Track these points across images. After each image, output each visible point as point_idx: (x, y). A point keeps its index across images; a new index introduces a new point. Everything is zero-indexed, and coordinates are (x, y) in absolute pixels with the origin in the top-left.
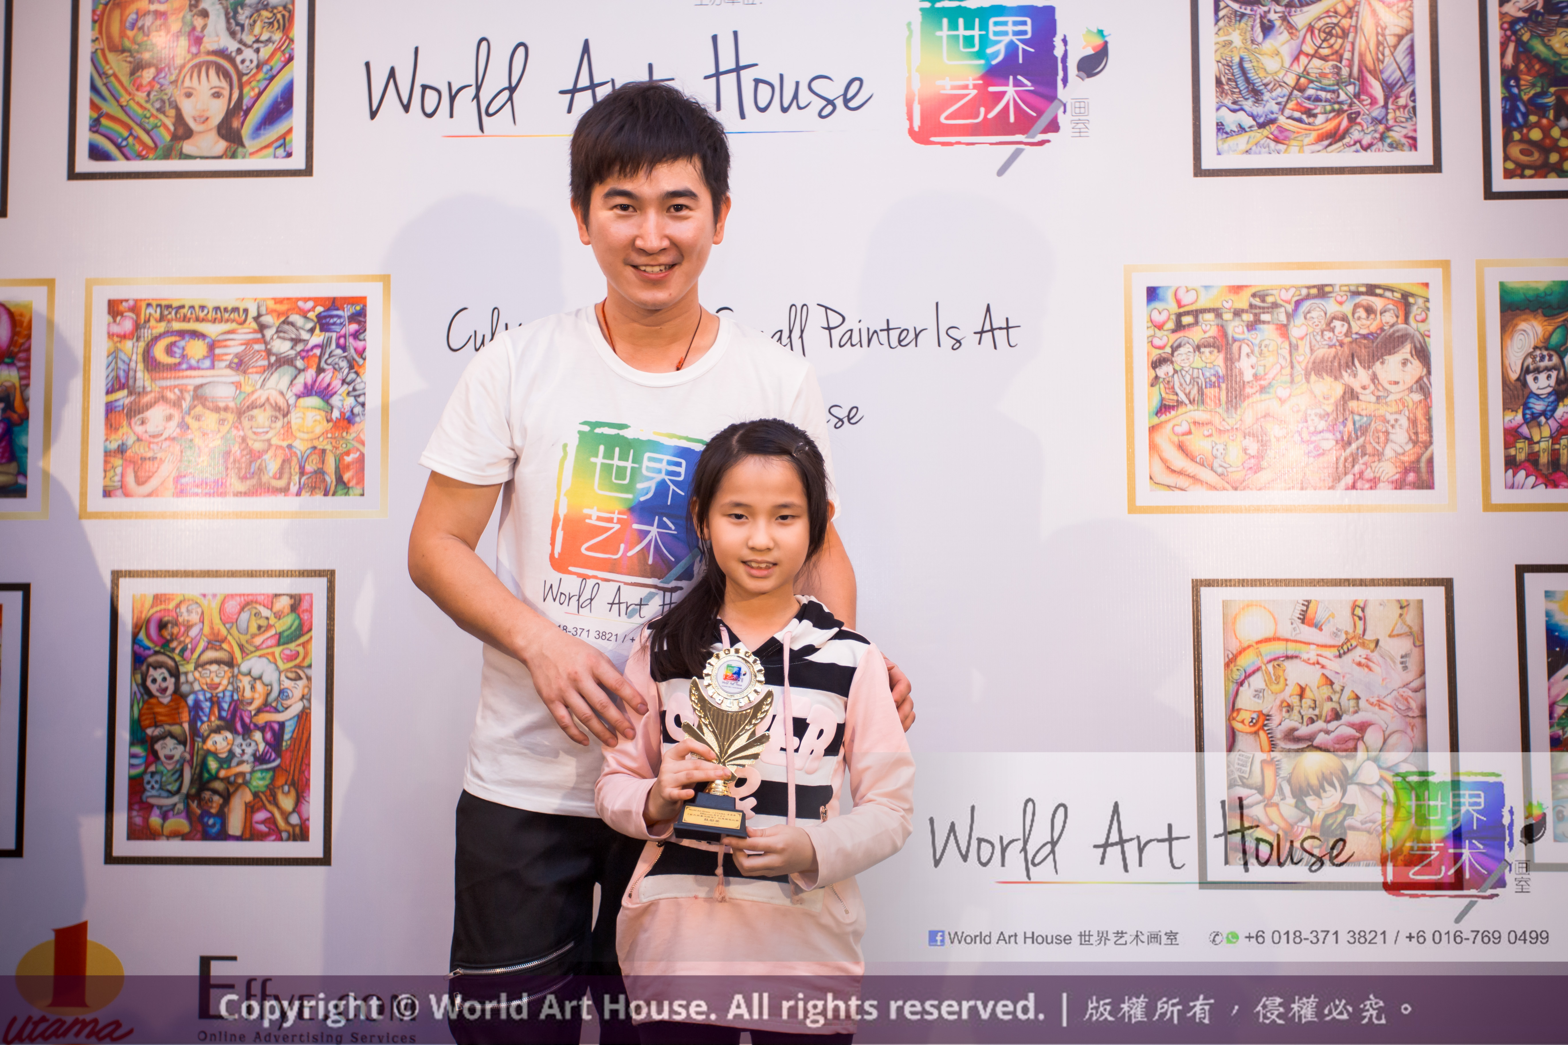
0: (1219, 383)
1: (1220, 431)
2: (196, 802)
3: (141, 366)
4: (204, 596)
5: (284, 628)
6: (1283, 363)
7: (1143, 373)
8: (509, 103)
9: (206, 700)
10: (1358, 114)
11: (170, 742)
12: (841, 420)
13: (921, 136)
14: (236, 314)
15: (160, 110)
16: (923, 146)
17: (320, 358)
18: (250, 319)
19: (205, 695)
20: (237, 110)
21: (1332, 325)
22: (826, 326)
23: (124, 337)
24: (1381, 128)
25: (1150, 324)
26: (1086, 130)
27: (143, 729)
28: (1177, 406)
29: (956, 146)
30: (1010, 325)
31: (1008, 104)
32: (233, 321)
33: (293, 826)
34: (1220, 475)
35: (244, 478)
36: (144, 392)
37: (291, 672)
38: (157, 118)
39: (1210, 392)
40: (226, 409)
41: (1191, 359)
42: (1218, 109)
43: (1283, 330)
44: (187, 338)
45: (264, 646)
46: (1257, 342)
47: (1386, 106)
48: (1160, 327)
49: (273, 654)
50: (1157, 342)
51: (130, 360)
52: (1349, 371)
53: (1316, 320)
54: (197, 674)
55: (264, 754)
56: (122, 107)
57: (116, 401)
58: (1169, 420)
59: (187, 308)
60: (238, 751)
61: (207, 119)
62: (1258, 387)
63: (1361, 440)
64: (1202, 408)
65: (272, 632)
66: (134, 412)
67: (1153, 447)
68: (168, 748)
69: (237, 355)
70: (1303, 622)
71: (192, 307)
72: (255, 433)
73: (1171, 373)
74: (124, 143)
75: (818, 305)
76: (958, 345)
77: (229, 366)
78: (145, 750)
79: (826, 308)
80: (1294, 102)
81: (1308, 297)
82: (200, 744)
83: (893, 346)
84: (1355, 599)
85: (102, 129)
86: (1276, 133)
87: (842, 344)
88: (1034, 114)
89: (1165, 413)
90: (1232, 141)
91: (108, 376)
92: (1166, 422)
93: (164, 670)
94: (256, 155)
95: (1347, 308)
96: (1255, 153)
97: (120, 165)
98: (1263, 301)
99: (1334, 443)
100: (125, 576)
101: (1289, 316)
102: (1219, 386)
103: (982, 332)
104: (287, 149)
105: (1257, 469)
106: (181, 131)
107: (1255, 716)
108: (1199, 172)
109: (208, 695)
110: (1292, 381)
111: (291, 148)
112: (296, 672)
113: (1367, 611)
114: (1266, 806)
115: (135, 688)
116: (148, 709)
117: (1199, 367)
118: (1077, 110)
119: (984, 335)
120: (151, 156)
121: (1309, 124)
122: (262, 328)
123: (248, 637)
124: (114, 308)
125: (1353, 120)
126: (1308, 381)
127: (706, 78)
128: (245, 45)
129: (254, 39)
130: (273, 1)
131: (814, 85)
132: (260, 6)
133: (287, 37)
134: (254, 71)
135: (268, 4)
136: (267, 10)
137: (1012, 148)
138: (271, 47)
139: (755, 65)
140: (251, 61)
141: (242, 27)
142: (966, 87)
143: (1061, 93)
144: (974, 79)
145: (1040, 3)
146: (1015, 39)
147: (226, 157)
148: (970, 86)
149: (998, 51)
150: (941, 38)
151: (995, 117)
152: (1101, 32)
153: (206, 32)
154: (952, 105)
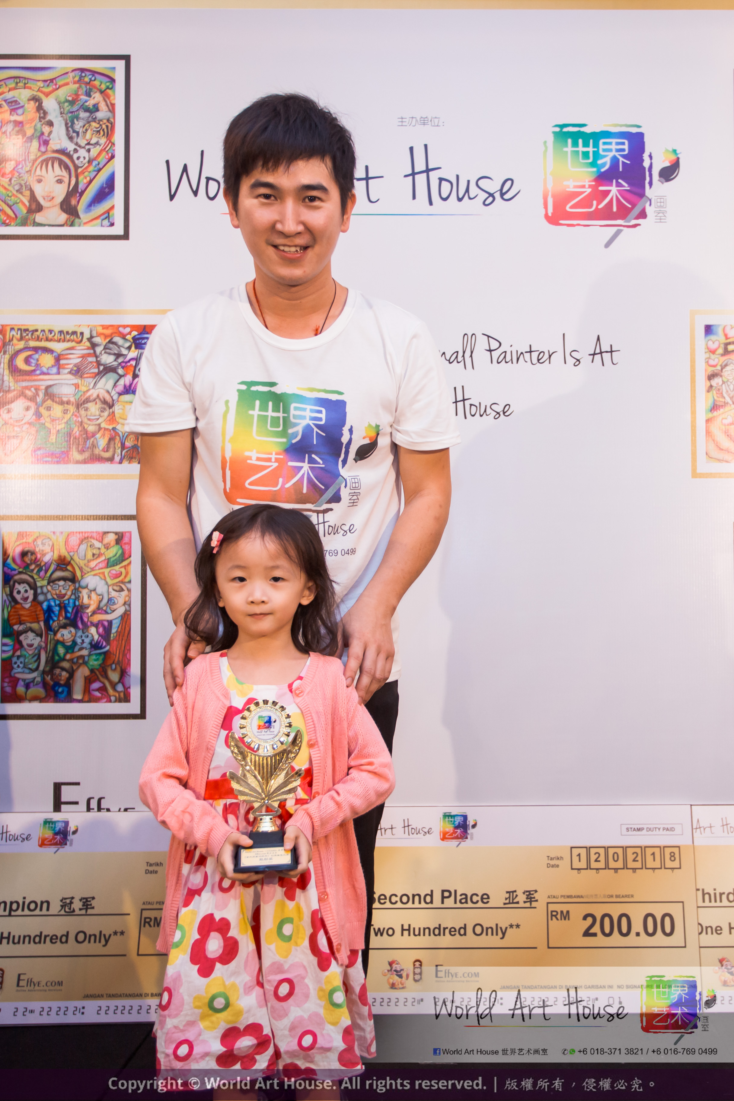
2: (50, 676)
3: (7, 372)
5: (111, 555)
9: (56, 605)
11: (31, 635)
12: (498, 413)
13: (553, 220)
14: (75, 336)
15: (19, 191)
16: (554, 226)
17: (135, 367)
18: (85, 340)
19: (55, 602)
20: (75, 192)
22: (488, 349)
25: (707, 350)
26: (665, 218)
27: (11, 626)
28: (725, 405)
29: (577, 227)
30: (613, 350)
31: (612, 199)
32: (73, 341)
33: (119, 692)
35: (82, 451)
36: (9, 390)
37: (117, 586)
38: (16, 196)
40: (68, 403)
44: (40, 353)
45: (97, 568)
48: (713, 351)
49: (103, 573)
50: (712, 362)
54: (49, 587)
55: (98, 643)
58: (719, 415)
59: (40, 331)
60: (79, 641)
61: (53, 198)
65: (103, 558)
66: (2, 404)
67: (709, 432)
68: (29, 639)
69: (75, 365)
71: (43, 331)
72: (89, 420)
73: (720, 383)
75: (483, 334)
76: (578, 363)
77: (70, 373)
78: (13, 640)
79: (489, 337)
82: (52, 636)
83: (534, 363)
87: (499, 361)
88: (630, 206)
89: (717, 410)
92: (717, 416)
93: (26, 585)
94: (88, 225)
103: (594, 354)
104: (110, 220)
106: (34, 207)
109: (58, 602)
111: (114, 220)
112: (120, 586)
116: (15, 611)
118: (659, 204)
119: (596, 356)
120: (13, 224)
122: (94, 346)
123: (86, 561)
127: (406, 176)
128: (80, 146)
129: (86, 142)
130: (99, 115)
131: (480, 183)
132: (90, 119)
133: (110, 141)
134: (87, 165)
135: (96, 118)
136: (95, 122)
137: (615, 229)
138: (98, 149)
139: (440, 168)
140: (84, 158)
141: (78, 133)
142: (583, 187)
143: (649, 192)
144: (590, 182)
145: (634, 130)
146: (617, 154)
147: (67, 226)
148: (587, 186)
149: (606, 162)
150: (567, 152)
151: (604, 208)
152: (675, 151)
153: (51, 136)
154: (574, 199)
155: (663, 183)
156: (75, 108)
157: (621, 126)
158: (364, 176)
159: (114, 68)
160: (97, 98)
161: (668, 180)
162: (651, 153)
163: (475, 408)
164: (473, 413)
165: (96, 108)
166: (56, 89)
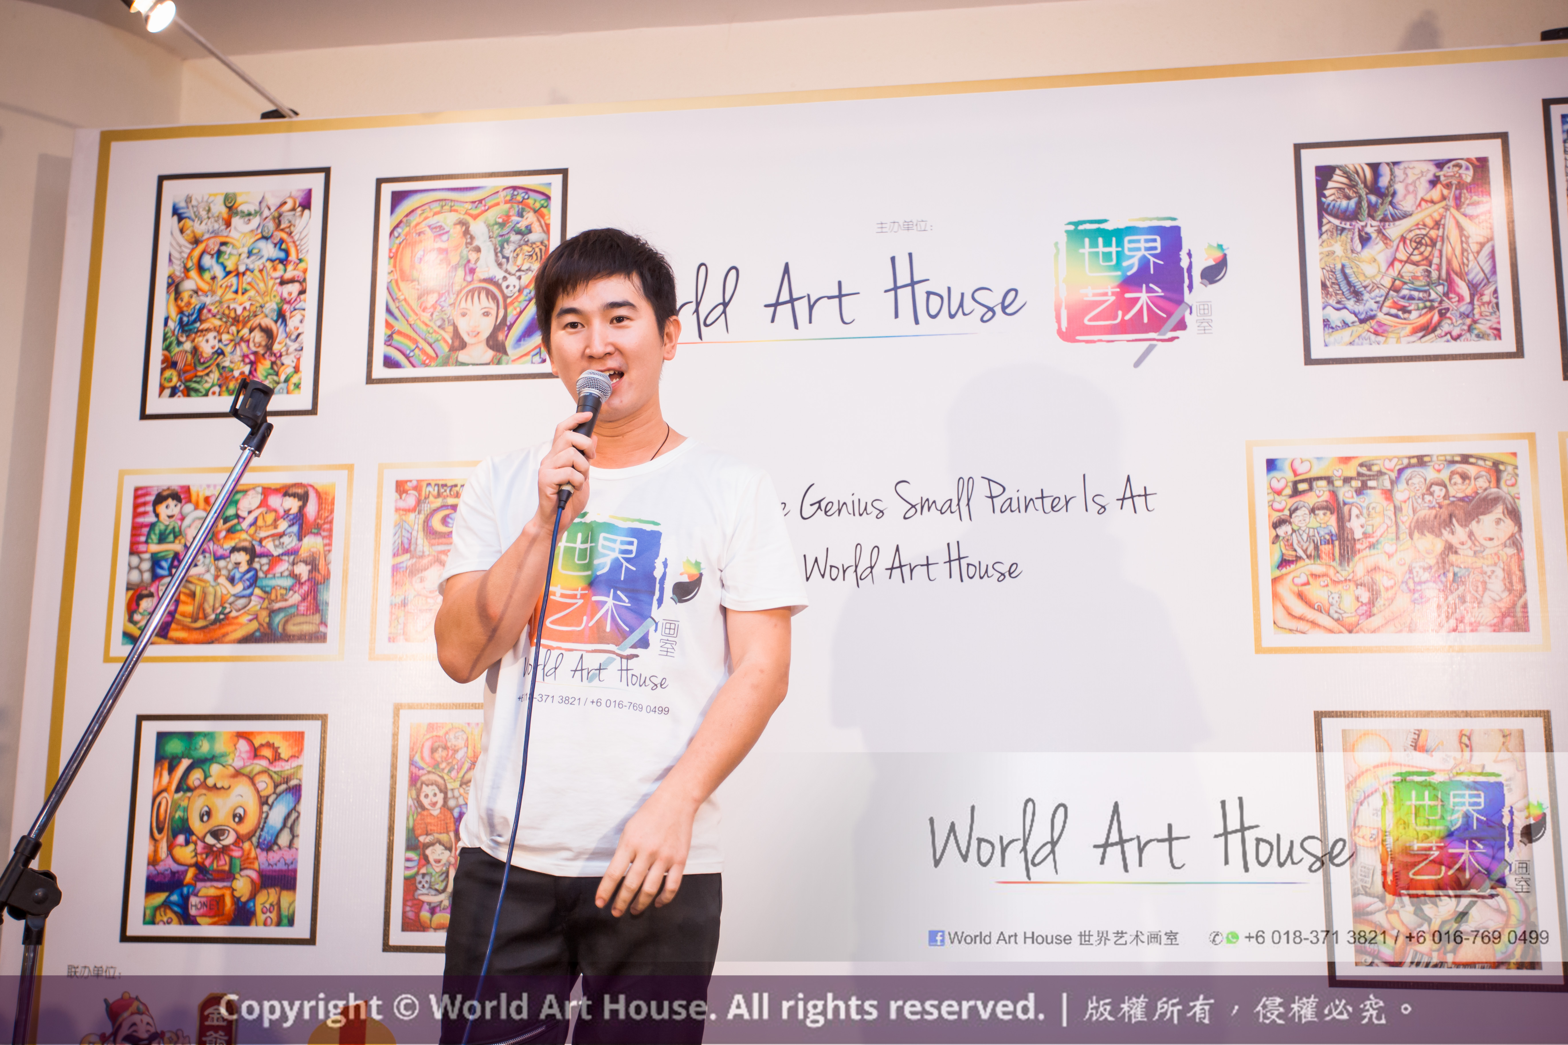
0: (1332, 541)
1: (1336, 583)
3: (421, 535)
4: (469, 724)
6: (1389, 523)
7: (1265, 532)
8: (723, 315)
10: (1448, 310)
11: (439, 848)
12: (1003, 574)
13: (1068, 336)
16: (1070, 344)
20: (503, 326)
21: (1432, 490)
22: (989, 495)
23: (408, 511)
24: (1468, 321)
25: (1270, 491)
26: (1210, 328)
27: (417, 838)
28: (1296, 561)
29: (1098, 343)
30: (1148, 493)
31: (1142, 308)
34: (1337, 620)
36: (423, 556)
38: (438, 333)
39: (1325, 548)
41: (1307, 520)
42: (1324, 308)
43: (1388, 494)
46: (1365, 505)
47: (1472, 302)
48: (1279, 493)
50: (1277, 506)
51: (413, 529)
52: (1448, 529)
53: (1417, 486)
54: (462, 790)
56: (410, 325)
57: (400, 563)
58: (1289, 573)
61: (478, 333)
62: (1368, 544)
63: (1461, 588)
64: (1319, 562)
67: (1276, 596)
68: (436, 853)
70: (1415, 749)
73: (1290, 532)
74: (412, 354)
75: (982, 477)
76: (1103, 510)
78: (419, 855)
79: (989, 480)
80: (1391, 301)
81: (1409, 466)
83: (1046, 511)
84: (1462, 728)
85: (394, 343)
86: (1376, 327)
87: (1003, 509)
88: (1165, 316)
89: (1285, 566)
90: (1337, 335)
91: (394, 542)
92: (1286, 574)
93: (434, 787)
95: (1444, 475)
96: (1358, 344)
97: (408, 372)
98: (1370, 469)
99: (1437, 591)
100: (405, 709)
101: (1393, 483)
102: (1333, 543)
103: (1123, 499)
105: (1370, 615)
106: (457, 344)
107: (1375, 832)
108: (1309, 361)
110: (1398, 538)
113: (1473, 738)
114: (1387, 913)
115: (411, 802)
116: (421, 819)
117: (1315, 526)
118: (1202, 312)
119: (1125, 501)
120: (433, 364)
121: (1405, 319)
124: (401, 487)
125: (1443, 314)
126: (1411, 538)
127: (886, 291)
128: (509, 274)
129: (517, 269)
130: (532, 237)
131: (976, 296)
132: (522, 242)
134: (517, 294)
135: (528, 241)
136: (527, 245)
137: (1146, 344)
139: (928, 280)
140: (514, 286)
141: (508, 259)
142: (1106, 294)
143: (1188, 297)
144: (1112, 288)
145: (1168, 224)
146: (1146, 253)
147: (493, 364)
148: (1110, 294)
149: (1132, 264)
150: (1083, 254)
151: (1131, 319)
152: (1220, 247)
153: (478, 264)
154: (1094, 309)
155: (1206, 286)
156: (505, 231)
157: (1151, 219)
158: (837, 293)
159: (550, 184)
160: (530, 218)
161: (1212, 281)
162: (1189, 251)
163: (973, 568)
164: (971, 575)
165: (529, 230)
166: (486, 210)
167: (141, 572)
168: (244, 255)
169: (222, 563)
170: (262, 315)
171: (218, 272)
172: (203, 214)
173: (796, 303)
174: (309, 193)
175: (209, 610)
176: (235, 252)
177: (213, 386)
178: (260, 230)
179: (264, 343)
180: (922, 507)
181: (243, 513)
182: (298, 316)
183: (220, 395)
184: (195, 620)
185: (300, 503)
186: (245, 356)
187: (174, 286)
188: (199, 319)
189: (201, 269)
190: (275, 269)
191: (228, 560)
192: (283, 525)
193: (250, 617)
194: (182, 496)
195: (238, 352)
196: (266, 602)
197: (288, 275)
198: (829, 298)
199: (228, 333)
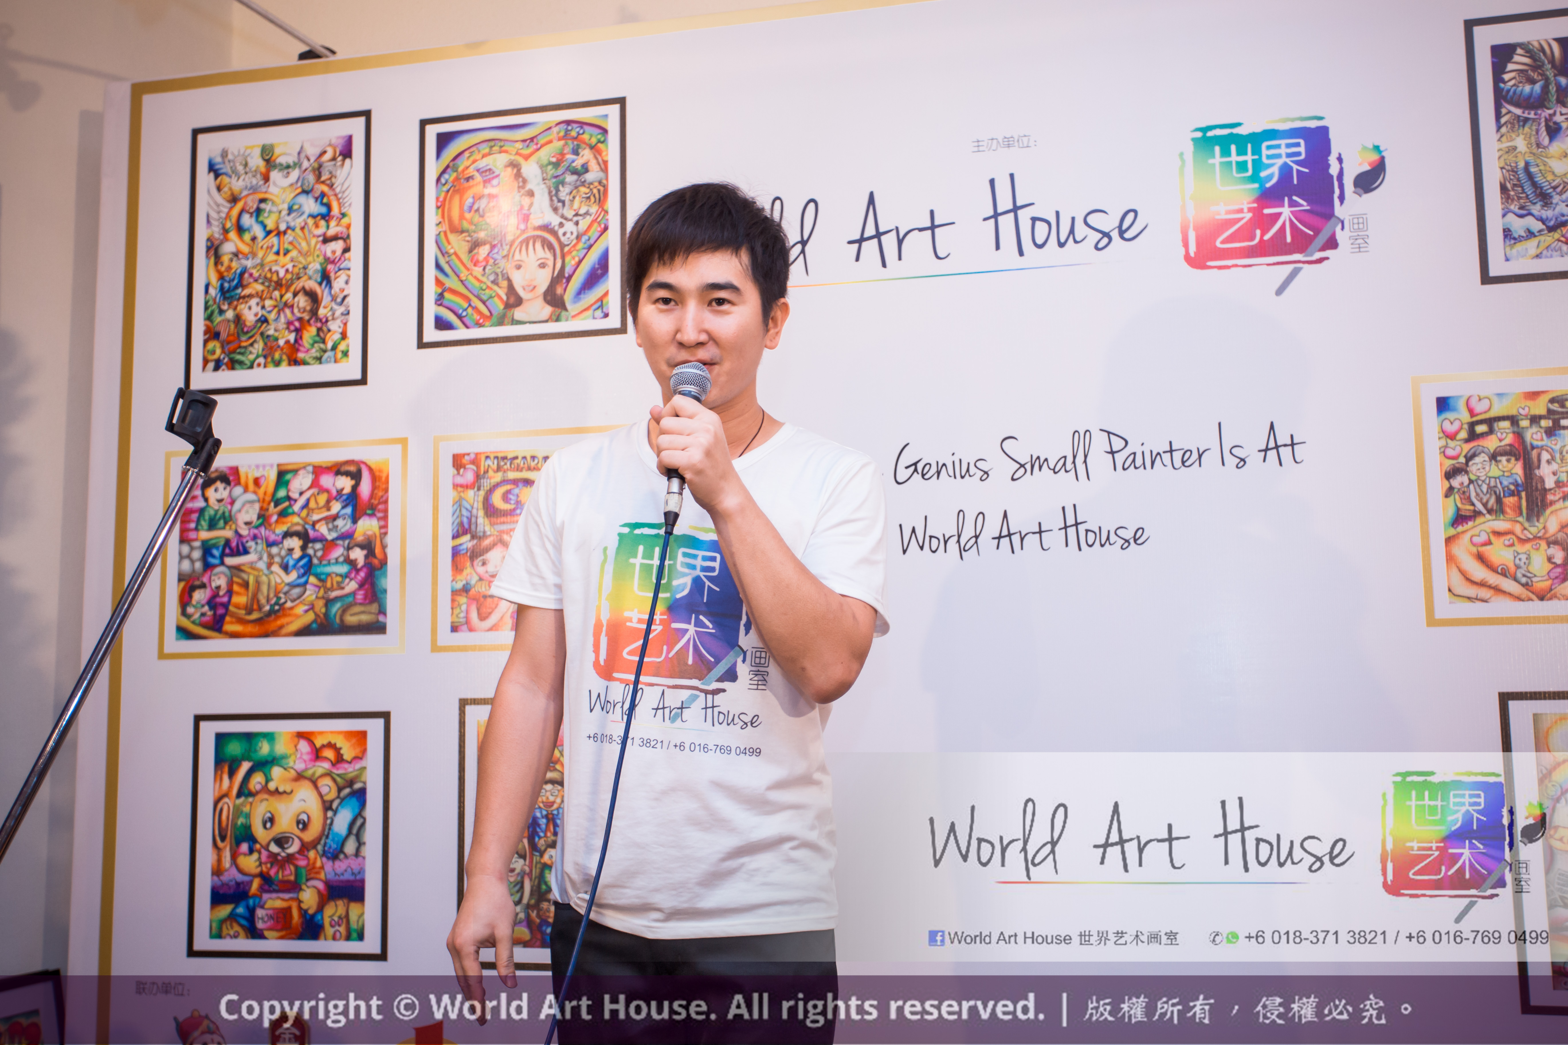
0: (1518, 492)
2: (535, 912)
3: (481, 513)
7: (1436, 484)
8: (802, 256)
9: (543, 817)
12: (1127, 541)
13: (1197, 262)
15: (495, 282)
16: (1199, 271)
19: (541, 813)
20: (561, 278)
22: (1109, 450)
23: (466, 487)
25: (1442, 435)
26: (1366, 245)
28: (1474, 516)
29: (1233, 269)
30: (1295, 442)
31: (1284, 224)
36: (485, 536)
38: (491, 289)
39: (1510, 501)
41: (1488, 468)
42: (1504, 215)
44: (520, 485)
48: (1452, 437)
50: (1450, 452)
51: (472, 508)
56: (462, 281)
57: (460, 545)
58: (1466, 531)
59: (520, 458)
61: (535, 287)
62: (1561, 495)
64: (1502, 517)
66: (475, 554)
67: (1450, 559)
71: (524, 458)
73: (1466, 482)
74: (464, 314)
75: (1101, 430)
76: (1242, 463)
79: (1109, 433)
82: (538, 858)
83: (1176, 466)
85: (445, 302)
87: (1126, 466)
88: (1311, 233)
89: (1461, 523)
90: (1521, 247)
91: (453, 523)
92: (1463, 532)
94: (577, 318)
96: (1547, 257)
97: (461, 333)
98: (1562, 406)
100: (471, 704)
102: (1519, 495)
103: (1266, 450)
104: (604, 310)
105: (1564, 578)
108: (1487, 279)
109: (544, 813)
111: (608, 309)
117: (1497, 475)
118: (1356, 226)
119: (1269, 453)
120: (487, 324)
124: (458, 462)
127: (985, 219)
128: (566, 219)
129: (574, 213)
130: (589, 177)
131: (1090, 219)
132: (578, 183)
133: (603, 209)
134: (575, 241)
135: (585, 181)
136: (584, 186)
137: (1290, 268)
138: (589, 219)
139: (1033, 204)
140: (572, 233)
141: (563, 202)
142: (1241, 211)
143: (1339, 210)
144: (1249, 203)
145: (1313, 124)
146: (1288, 161)
147: (552, 321)
148: (1246, 210)
149: (1272, 174)
150: (1214, 165)
151: (1272, 238)
152: (1377, 148)
153: (532, 210)
154: (1227, 230)
155: (1360, 196)
156: (560, 171)
157: (1293, 120)
158: (929, 224)
159: (606, 116)
160: (586, 155)
162: (1340, 154)
163: (1093, 534)
164: (1090, 543)
165: (585, 169)
166: (538, 150)
167: (193, 562)
168: (285, 212)
169: (274, 550)
170: (305, 278)
171: (258, 231)
172: (240, 168)
173: (883, 238)
174: (349, 140)
175: (263, 601)
176: (274, 209)
177: (257, 357)
178: (299, 184)
179: (308, 308)
180: (1032, 467)
181: (294, 495)
182: (343, 277)
183: (265, 366)
184: (250, 611)
185: (353, 482)
186: (289, 323)
187: (214, 249)
188: (241, 284)
189: (240, 230)
190: (317, 226)
191: (281, 546)
192: (336, 507)
193: (306, 608)
194: (231, 478)
195: (283, 319)
196: (322, 591)
197: (331, 232)
198: (921, 230)
199: (271, 298)
